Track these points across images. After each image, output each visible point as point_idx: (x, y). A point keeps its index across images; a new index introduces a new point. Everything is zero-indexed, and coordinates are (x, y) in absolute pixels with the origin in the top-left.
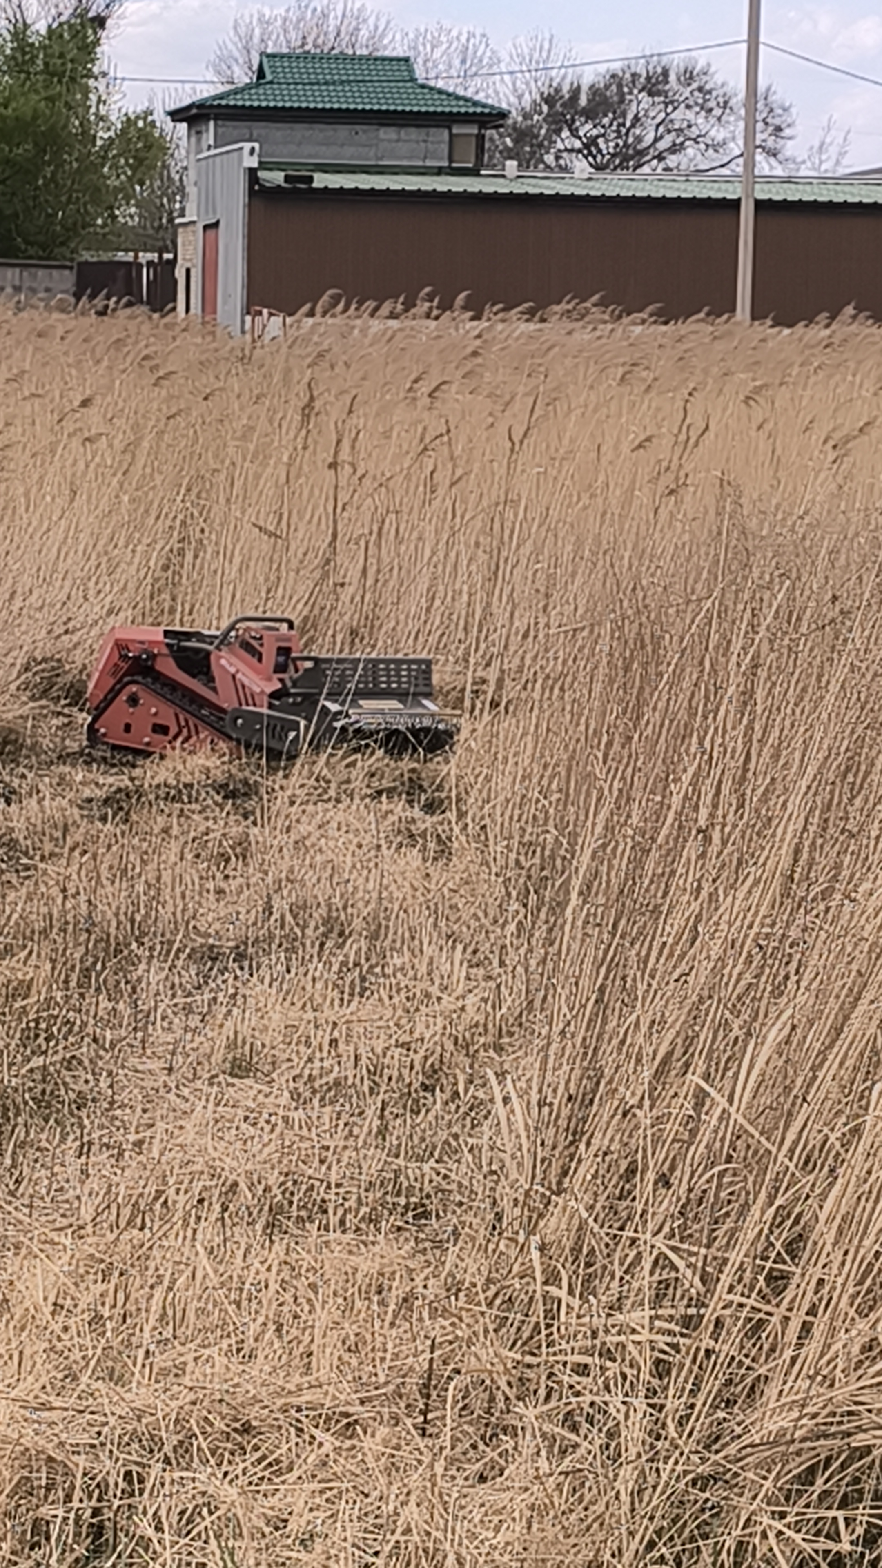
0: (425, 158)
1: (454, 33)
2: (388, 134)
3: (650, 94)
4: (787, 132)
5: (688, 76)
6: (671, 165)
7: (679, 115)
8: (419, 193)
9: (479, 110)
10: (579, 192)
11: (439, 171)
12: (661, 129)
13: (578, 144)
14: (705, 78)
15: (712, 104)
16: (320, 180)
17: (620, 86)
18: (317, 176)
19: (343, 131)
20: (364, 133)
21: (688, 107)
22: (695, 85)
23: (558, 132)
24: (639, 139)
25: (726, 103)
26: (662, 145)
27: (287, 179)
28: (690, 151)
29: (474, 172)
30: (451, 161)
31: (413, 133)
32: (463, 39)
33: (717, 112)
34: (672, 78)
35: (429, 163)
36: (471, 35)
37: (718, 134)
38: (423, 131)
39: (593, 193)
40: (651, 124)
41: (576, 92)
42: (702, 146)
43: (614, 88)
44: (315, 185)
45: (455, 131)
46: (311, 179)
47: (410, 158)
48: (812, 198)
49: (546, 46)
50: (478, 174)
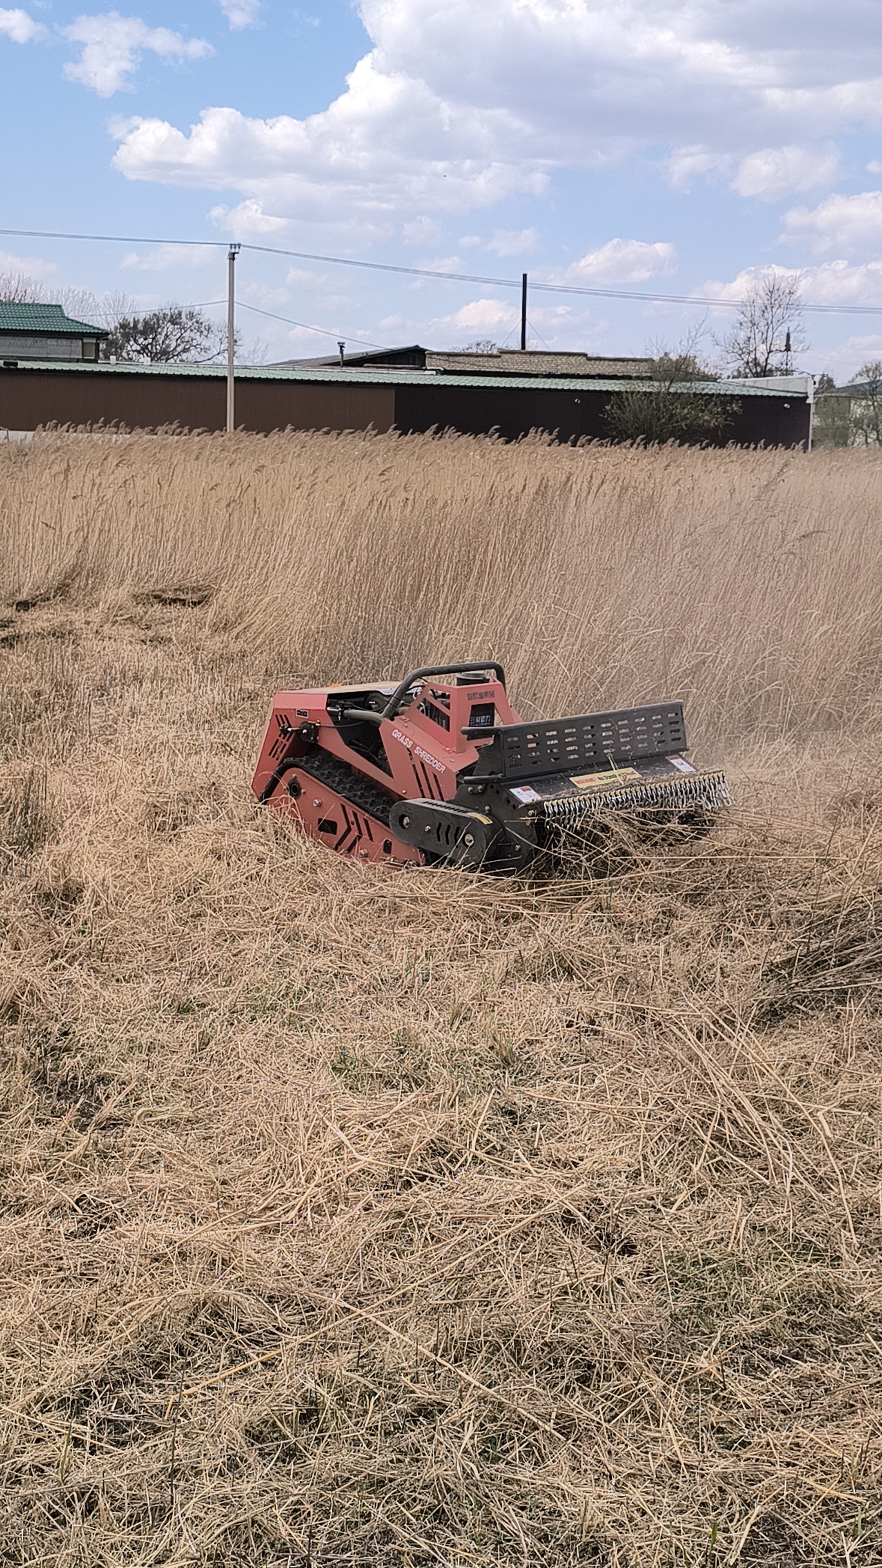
0: (71, 354)
1: (76, 292)
2: (52, 342)
3: (173, 324)
4: (239, 343)
5: (191, 316)
6: (184, 358)
7: (187, 335)
8: (70, 372)
9: (96, 331)
10: (147, 372)
11: (78, 361)
12: (179, 341)
13: (139, 348)
14: (200, 316)
15: (203, 329)
16: (21, 365)
17: (158, 320)
18: (19, 362)
19: (30, 341)
20: (41, 342)
21: (192, 330)
22: (194, 320)
23: (128, 341)
24: (168, 346)
25: (209, 328)
26: (179, 349)
27: (5, 363)
28: (192, 352)
29: (95, 361)
30: (83, 355)
31: (64, 342)
32: (80, 295)
33: (205, 333)
34: (183, 316)
35: (72, 356)
36: (84, 293)
37: (206, 343)
38: (69, 341)
39: (154, 372)
40: (174, 338)
41: (136, 323)
42: (199, 350)
43: (155, 320)
44: (19, 367)
45: (85, 341)
46: (16, 364)
47: (64, 354)
48: (258, 376)
49: (121, 299)
50: (97, 362)
